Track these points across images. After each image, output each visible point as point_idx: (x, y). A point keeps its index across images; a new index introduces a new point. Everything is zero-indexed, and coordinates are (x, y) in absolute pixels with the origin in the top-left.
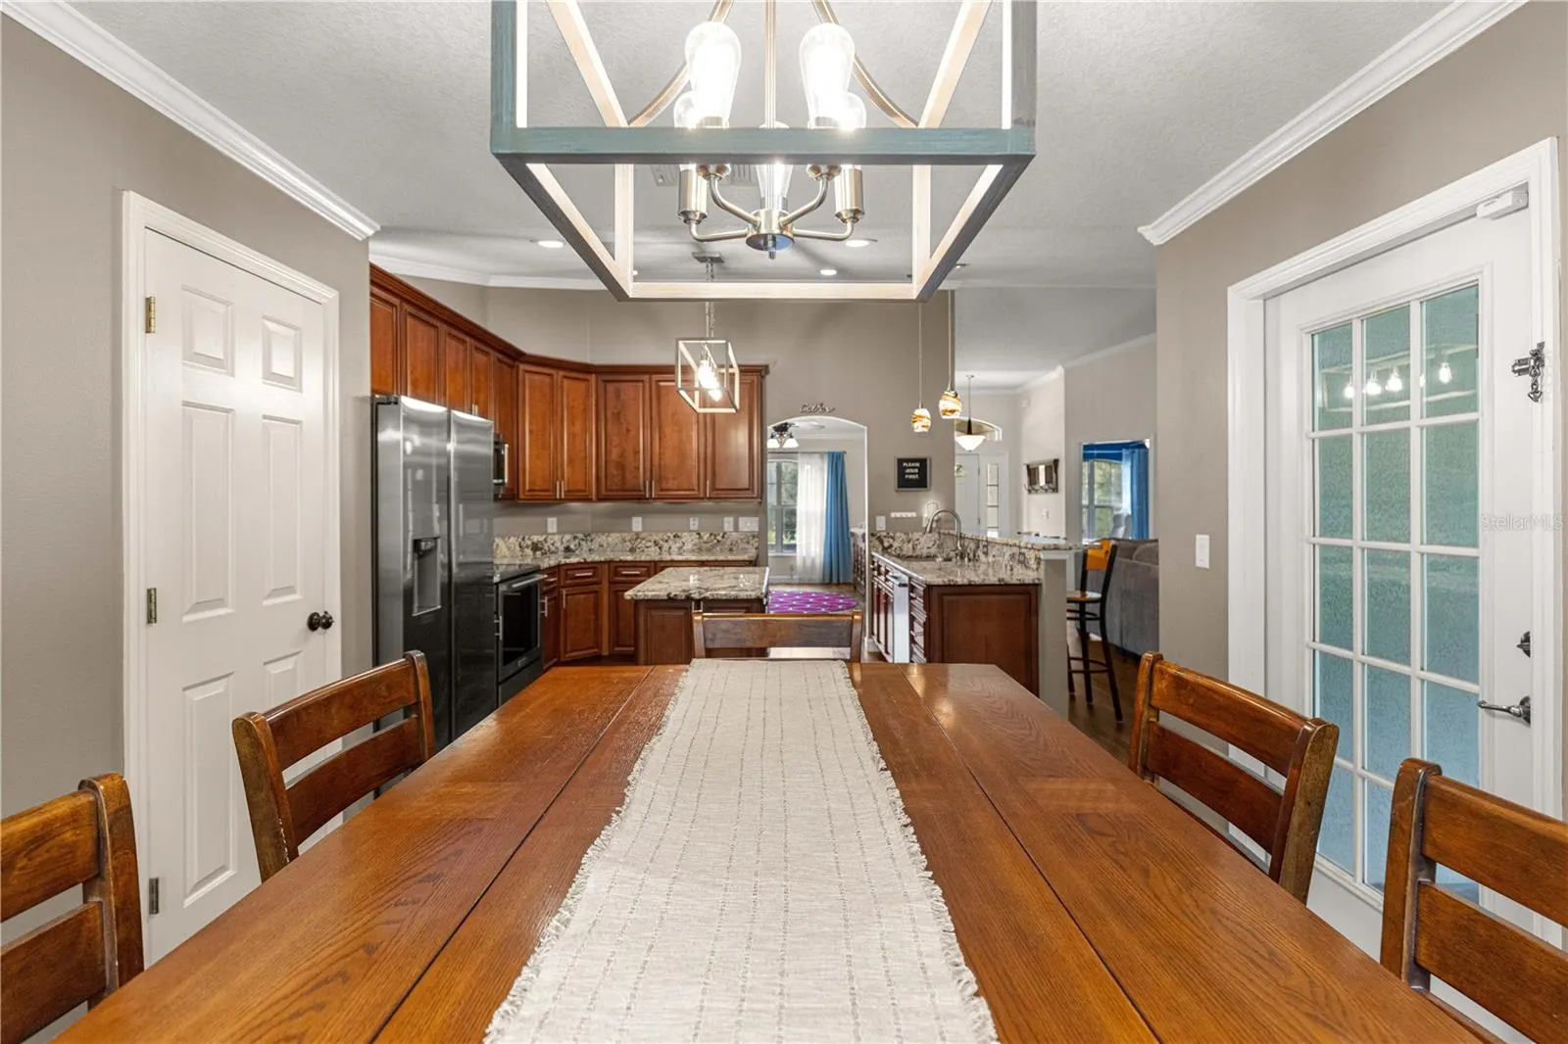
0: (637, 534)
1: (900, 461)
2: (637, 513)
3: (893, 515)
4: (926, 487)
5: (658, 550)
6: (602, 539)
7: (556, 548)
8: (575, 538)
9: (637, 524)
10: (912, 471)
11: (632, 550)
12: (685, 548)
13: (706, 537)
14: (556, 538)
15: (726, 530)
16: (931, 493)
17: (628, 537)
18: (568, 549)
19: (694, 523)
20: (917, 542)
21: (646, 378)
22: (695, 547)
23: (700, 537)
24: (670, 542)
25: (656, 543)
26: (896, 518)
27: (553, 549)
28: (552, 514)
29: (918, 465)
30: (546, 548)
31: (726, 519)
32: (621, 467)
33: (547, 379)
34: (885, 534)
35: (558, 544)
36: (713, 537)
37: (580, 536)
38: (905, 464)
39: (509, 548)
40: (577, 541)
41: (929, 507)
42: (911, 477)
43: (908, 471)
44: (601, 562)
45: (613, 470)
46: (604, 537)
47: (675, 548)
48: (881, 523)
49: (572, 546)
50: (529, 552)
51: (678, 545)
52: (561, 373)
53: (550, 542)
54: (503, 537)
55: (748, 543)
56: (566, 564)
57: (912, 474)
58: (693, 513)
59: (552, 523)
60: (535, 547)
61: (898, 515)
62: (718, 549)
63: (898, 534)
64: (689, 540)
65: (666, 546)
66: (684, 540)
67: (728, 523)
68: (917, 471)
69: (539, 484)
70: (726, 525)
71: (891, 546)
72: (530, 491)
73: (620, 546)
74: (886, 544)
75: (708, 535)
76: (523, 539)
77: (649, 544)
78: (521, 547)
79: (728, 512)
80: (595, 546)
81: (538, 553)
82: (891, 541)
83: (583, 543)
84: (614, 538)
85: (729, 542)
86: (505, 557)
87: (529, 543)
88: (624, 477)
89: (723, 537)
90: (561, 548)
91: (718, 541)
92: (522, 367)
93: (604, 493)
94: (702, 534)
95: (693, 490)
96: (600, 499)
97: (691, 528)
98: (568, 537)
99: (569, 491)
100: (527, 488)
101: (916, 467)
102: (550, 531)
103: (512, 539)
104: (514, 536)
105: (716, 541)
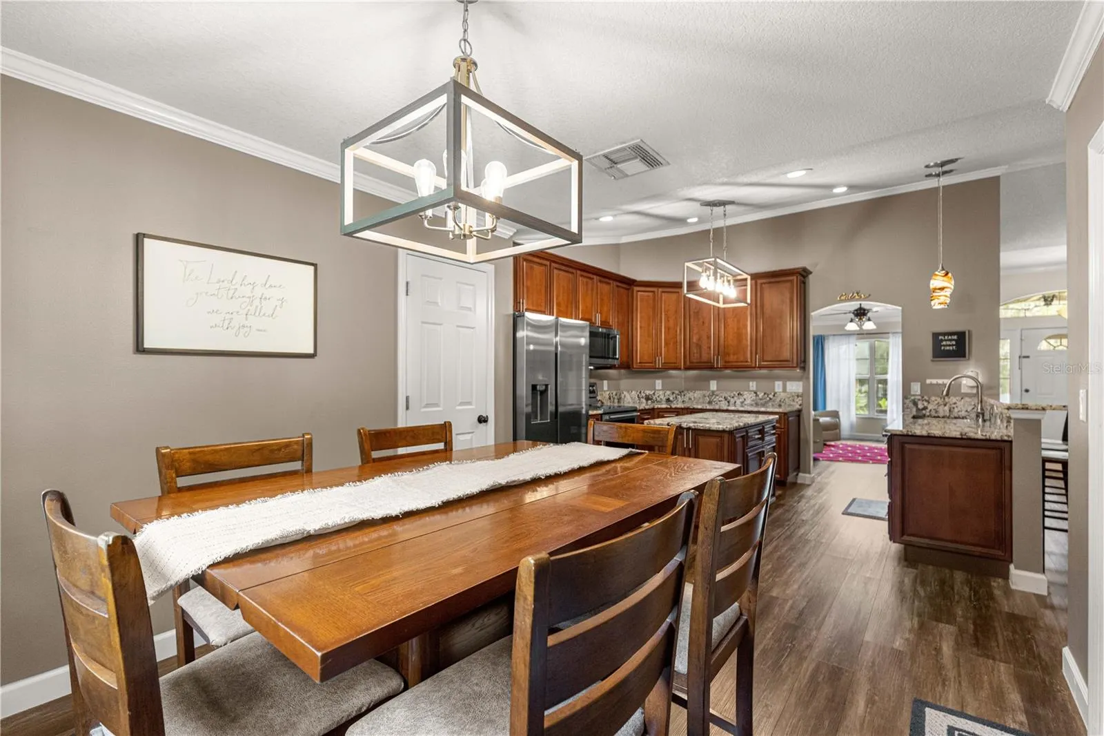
0: (713, 392)
1: (936, 336)
2: (713, 378)
3: (928, 381)
4: (964, 356)
5: (727, 404)
6: (690, 395)
7: (661, 399)
8: (673, 393)
9: (713, 385)
10: (948, 343)
11: (710, 403)
12: (746, 403)
13: (761, 395)
14: (661, 393)
15: (776, 390)
16: (972, 362)
17: (707, 393)
18: (668, 400)
19: (753, 385)
20: (953, 406)
22: (753, 403)
23: (757, 395)
24: (736, 398)
25: (726, 399)
26: (931, 384)
27: (658, 399)
28: (658, 378)
29: (955, 337)
30: (654, 398)
32: (699, 346)
33: (651, 294)
34: (920, 397)
35: (662, 397)
36: (766, 396)
37: (677, 392)
38: (940, 337)
39: (632, 398)
40: (674, 395)
41: (968, 374)
42: (948, 348)
43: (944, 343)
44: (682, 408)
45: (695, 350)
46: (692, 394)
47: (738, 402)
48: (916, 388)
49: (671, 399)
50: (644, 401)
51: (741, 400)
52: (660, 290)
53: (657, 395)
54: (628, 392)
55: (793, 400)
56: (658, 408)
57: (949, 345)
58: (753, 378)
59: (659, 384)
60: (648, 398)
61: (934, 381)
62: (770, 404)
63: (933, 398)
64: (749, 397)
65: (732, 401)
66: (745, 397)
67: (778, 386)
68: (954, 343)
69: (646, 358)
71: (925, 408)
72: (640, 363)
73: (701, 400)
74: (920, 406)
75: (763, 394)
76: (640, 392)
77: (720, 399)
78: (638, 397)
79: (778, 378)
80: (686, 399)
81: (650, 402)
82: (926, 404)
83: (679, 397)
84: (698, 394)
85: (778, 400)
86: (629, 403)
87: (644, 395)
88: (701, 356)
89: (774, 396)
90: (664, 399)
91: (770, 399)
92: (636, 289)
93: (688, 363)
94: (758, 393)
95: (747, 362)
96: (687, 368)
97: (751, 389)
98: (668, 392)
99: (665, 363)
100: (639, 361)
101: (954, 340)
102: (657, 388)
103: (633, 392)
104: (635, 390)
105: (768, 399)
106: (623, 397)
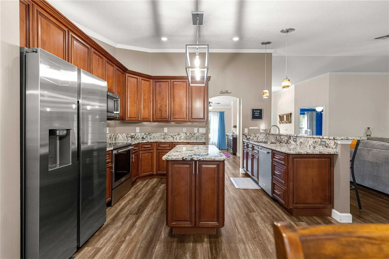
0: (166, 133)
1: (253, 110)
2: (166, 126)
3: (250, 128)
4: (261, 118)
5: (172, 138)
6: (154, 135)
7: (139, 137)
9: (166, 130)
10: (257, 113)
11: (164, 138)
12: (181, 138)
13: (188, 134)
14: (139, 134)
15: (195, 132)
16: (264, 120)
17: (163, 134)
18: (143, 138)
19: (184, 130)
20: (258, 137)
21: (169, 80)
22: (185, 138)
24: (177, 136)
25: (172, 136)
26: (251, 129)
28: (138, 126)
29: (259, 111)
30: (136, 137)
31: (195, 129)
32: (161, 110)
33: (136, 80)
34: (247, 134)
35: (140, 136)
36: (191, 135)
37: (147, 134)
38: (254, 111)
39: (123, 137)
40: (146, 135)
41: (262, 126)
42: (257, 115)
43: (256, 113)
44: (154, 142)
45: (158, 112)
46: (155, 134)
47: (178, 138)
48: (246, 131)
50: (130, 139)
51: (179, 137)
52: (141, 78)
53: (137, 135)
54: (121, 134)
55: (202, 137)
56: (141, 143)
57: (257, 114)
58: (184, 126)
59: (138, 129)
60: (132, 137)
61: (252, 128)
62: (192, 138)
63: (252, 134)
64: (183, 136)
65: (175, 137)
66: (181, 135)
67: (196, 130)
68: (258, 113)
69: (133, 115)
70: (195, 131)
71: (250, 138)
72: (129, 117)
73: (160, 137)
74: (248, 138)
75: (189, 134)
76: (128, 134)
77: (169, 137)
78: (127, 137)
79: (195, 126)
80: (152, 137)
81: (133, 139)
82: (250, 136)
83: (148, 136)
84: (158, 134)
85: (196, 136)
86: (121, 140)
87: (130, 136)
88: (161, 114)
89: (194, 135)
90: (141, 137)
91: (192, 136)
92: (127, 75)
93: (155, 119)
94: (187, 133)
95: (185, 119)
96: (154, 121)
98: (143, 134)
99: (143, 118)
101: (258, 112)
102: (137, 132)
103: (124, 134)
104: (124, 133)
105: (191, 136)
106: (117, 137)
